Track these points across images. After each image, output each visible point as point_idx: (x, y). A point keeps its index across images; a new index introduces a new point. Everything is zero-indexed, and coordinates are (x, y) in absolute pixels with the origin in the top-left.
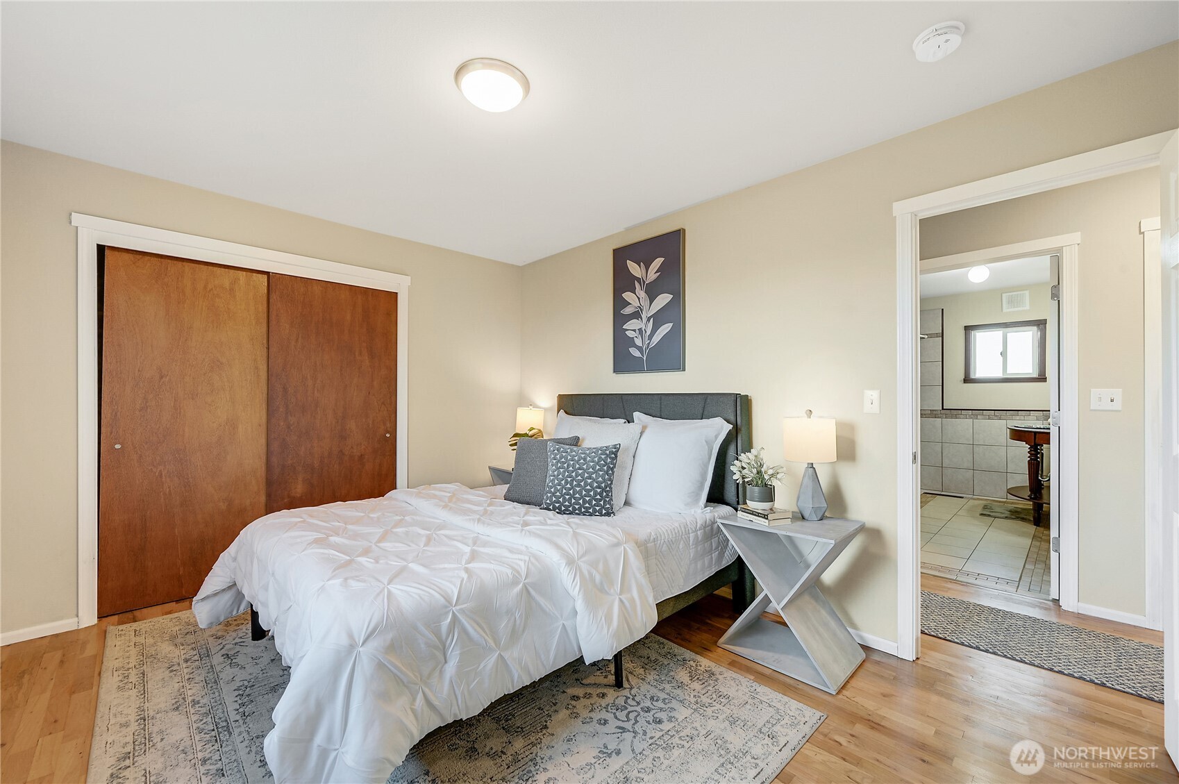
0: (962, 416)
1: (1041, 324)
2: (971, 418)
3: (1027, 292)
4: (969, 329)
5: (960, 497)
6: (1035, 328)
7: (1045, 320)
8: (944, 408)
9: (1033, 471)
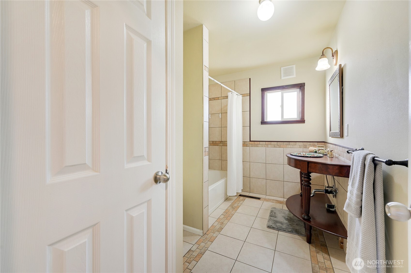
2: (265, 147)
3: (294, 66)
4: (264, 90)
5: (259, 199)
6: (298, 90)
7: (304, 84)
8: (251, 140)
9: (306, 195)
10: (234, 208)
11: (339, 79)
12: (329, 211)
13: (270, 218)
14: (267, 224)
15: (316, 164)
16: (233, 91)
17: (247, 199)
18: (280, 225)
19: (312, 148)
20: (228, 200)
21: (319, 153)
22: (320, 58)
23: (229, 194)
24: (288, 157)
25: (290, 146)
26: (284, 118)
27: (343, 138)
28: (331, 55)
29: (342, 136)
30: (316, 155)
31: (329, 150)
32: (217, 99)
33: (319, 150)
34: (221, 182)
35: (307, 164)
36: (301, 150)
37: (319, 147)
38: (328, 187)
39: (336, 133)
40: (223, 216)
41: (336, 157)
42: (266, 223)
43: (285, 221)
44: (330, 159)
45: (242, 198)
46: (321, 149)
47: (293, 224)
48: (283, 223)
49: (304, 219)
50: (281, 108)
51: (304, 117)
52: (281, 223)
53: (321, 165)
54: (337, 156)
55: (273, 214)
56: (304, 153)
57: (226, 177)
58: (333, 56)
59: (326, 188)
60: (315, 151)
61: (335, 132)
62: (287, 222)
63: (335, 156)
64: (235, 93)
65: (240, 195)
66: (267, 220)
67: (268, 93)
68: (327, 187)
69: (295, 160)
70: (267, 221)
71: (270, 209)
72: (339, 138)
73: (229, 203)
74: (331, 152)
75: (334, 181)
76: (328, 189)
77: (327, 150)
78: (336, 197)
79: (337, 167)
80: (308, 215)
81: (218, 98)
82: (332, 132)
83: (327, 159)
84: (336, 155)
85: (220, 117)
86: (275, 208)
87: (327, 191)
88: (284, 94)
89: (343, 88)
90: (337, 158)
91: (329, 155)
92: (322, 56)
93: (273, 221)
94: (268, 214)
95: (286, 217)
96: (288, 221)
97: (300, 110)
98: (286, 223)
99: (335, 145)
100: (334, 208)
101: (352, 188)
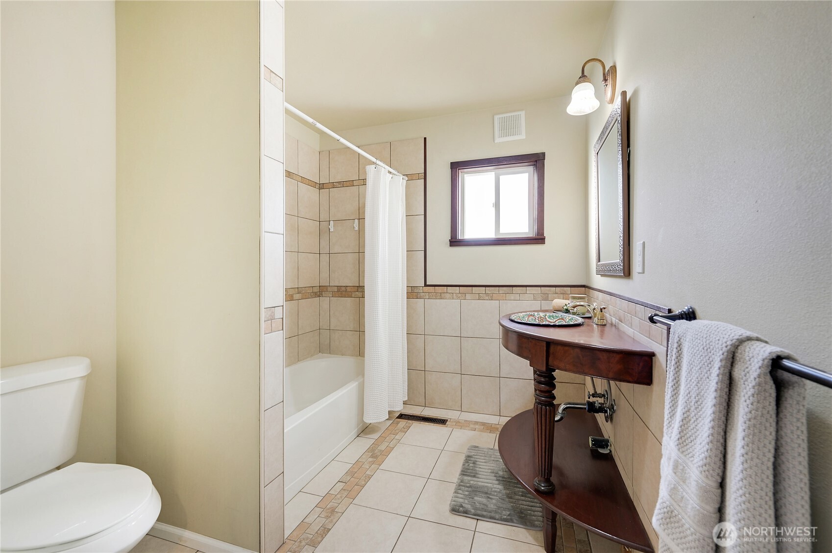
0: (448, 295)
1: (537, 161)
2: (458, 298)
3: (522, 114)
4: (456, 167)
5: (443, 422)
6: (531, 168)
7: (544, 154)
8: (427, 284)
9: (543, 428)
10: (376, 455)
11: (621, 129)
12: (595, 455)
13: (462, 481)
14: (451, 498)
15: (566, 348)
16: (378, 162)
17: (416, 426)
18: (484, 500)
19: (559, 302)
20: (366, 434)
21: (574, 314)
22: (577, 84)
23: (369, 419)
24: (503, 326)
25: (512, 297)
26: (501, 231)
27: (629, 278)
28: (602, 78)
29: (627, 272)
30: (569, 319)
31: (596, 305)
32: (348, 184)
33: (574, 307)
34: (345, 391)
35: (545, 348)
36: (536, 305)
37: (574, 298)
38: (594, 396)
39: (612, 265)
40: (341, 485)
41: (612, 324)
42: (449, 495)
43: (495, 486)
44: (598, 330)
45: (403, 423)
46: (578, 303)
47: (515, 494)
48: (490, 494)
49: (538, 491)
50: (494, 209)
51: (543, 230)
52: (487, 494)
53: (577, 350)
54: (614, 322)
55: (469, 469)
56: (542, 314)
57: (363, 375)
58: (605, 80)
59: (589, 398)
60: (565, 307)
61: (609, 263)
62: (500, 487)
63: (610, 322)
64: (384, 168)
65: (401, 416)
66: (453, 487)
67: (467, 173)
68: (593, 394)
69: (519, 335)
70: (453, 491)
71: (465, 452)
72: (620, 277)
73: (366, 442)
74: (601, 311)
75: (608, 385)
76: (595, 402)
77: (592, 307)
78: (611, 420)
79: (617, 357)
80: (548, 481)
81: (351, 182)
82: (604, 264)
83: (593, 329)
84: (611, 319)
85: (357, 228)
86: (477, 447)
87: (592, 408)
88: (501, 177)
89: (630, 151)
90: (614, 328)
91: (596, 319)
92: (580, 78)
93: (466, 489)
94: (459, 468)
95: (501, 473)
96: (504, 485)
97: (536, 213)
98: (499, 492)
99: (611, 294)
100: (607, 446)
101: (681, 455)
